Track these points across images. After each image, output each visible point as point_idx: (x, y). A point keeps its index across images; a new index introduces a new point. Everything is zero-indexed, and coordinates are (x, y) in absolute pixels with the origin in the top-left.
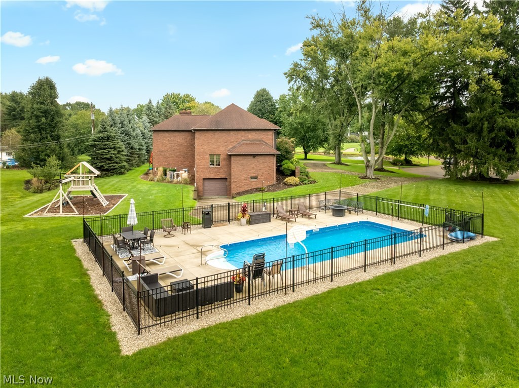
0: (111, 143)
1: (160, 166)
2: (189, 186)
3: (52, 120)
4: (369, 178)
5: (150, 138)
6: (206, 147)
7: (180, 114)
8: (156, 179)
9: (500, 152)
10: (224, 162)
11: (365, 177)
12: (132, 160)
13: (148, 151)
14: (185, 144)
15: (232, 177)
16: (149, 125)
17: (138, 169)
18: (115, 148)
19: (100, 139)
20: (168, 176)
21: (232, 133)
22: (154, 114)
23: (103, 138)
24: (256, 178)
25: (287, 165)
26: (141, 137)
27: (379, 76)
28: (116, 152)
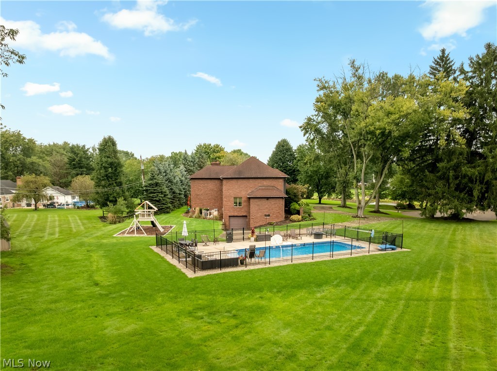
0: (158, 189)
1: (197, 206)
2: (218, 221)
3: (116, 170)
4: (359, 217)
5: (186, 185)
6: (230, 192)
7: (212, 164)
8: (194, 216)
9: (462, 195)
10: (245, 204)
11: (357, 217)
12: (174, 203)
13: (186, 196)
14: (216, 189)
15: (251, 215)
16: (186, 173)
17: (178, 210)
18: (162, 193)
19: (150, 185)
20: (203, 214)
21: (251, 181)
22: (189, 163)
23: (152, 185)
24: (269, 215)
25: (295, 206)
26: (179, 184)
27: (367, 133)
28: (163, 196)
